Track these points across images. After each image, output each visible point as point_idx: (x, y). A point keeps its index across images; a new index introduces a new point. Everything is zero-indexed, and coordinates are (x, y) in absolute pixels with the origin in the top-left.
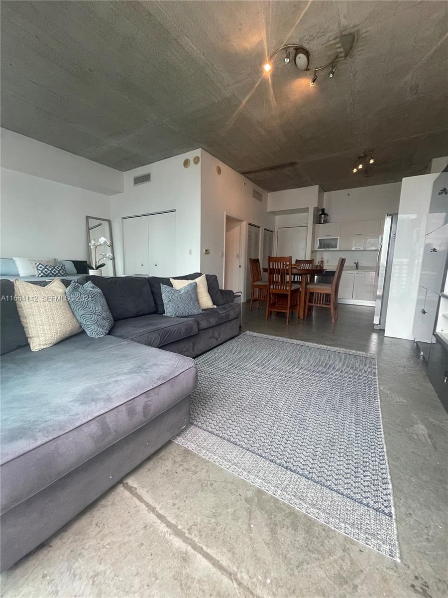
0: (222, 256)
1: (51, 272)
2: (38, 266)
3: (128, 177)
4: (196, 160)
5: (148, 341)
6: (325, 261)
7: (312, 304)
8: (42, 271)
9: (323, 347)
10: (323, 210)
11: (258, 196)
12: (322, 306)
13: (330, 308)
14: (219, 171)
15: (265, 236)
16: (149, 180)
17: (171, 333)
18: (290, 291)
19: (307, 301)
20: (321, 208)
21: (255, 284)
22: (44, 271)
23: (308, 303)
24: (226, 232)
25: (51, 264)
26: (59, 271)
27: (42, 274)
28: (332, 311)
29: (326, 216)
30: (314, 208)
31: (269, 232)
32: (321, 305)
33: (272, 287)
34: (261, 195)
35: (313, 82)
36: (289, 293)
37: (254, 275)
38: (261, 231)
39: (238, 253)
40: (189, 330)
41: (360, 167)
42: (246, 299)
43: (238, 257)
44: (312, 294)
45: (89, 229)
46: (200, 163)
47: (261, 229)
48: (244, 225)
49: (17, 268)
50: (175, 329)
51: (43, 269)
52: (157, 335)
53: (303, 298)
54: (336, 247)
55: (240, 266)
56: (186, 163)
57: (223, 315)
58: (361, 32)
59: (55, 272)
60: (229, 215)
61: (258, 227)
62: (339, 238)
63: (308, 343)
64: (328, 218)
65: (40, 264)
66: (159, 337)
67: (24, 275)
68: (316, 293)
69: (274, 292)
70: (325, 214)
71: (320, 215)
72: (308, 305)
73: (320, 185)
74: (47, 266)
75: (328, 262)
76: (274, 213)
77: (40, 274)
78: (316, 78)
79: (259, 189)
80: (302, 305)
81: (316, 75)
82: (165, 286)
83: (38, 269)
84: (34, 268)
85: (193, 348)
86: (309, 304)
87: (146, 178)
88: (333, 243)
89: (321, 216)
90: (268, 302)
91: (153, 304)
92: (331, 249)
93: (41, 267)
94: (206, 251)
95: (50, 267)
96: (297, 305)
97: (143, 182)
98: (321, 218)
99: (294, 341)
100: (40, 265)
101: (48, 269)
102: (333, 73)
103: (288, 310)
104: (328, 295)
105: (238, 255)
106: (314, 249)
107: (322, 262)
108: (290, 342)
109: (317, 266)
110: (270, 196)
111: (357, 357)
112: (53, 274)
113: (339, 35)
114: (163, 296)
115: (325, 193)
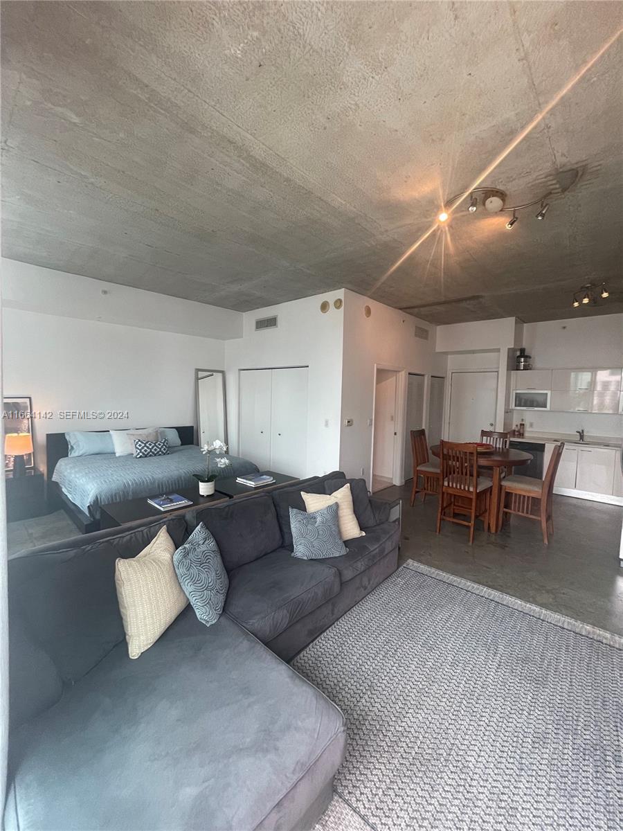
0: (371, 425)
1: (151, 451)
2: (137, 443)
3: (249, 319)
4: (338, 303)
5: (273, 624)
6: (527, 424)
7: (509, 511)
8: (140, 450)
9: (534, 610)
10: (522, 351)
11: (422, 334)
12: (527, 515)
13: (540, 522)
14: (368, 311)
15: (432, 386)
16: (275, 325)
17: (304, 603)
18: (474, 494)
19: (502, 505)
20: (520, 348)
21: (418, 469)
22: (143, 450)
23: (502, 509)
24: (377, 384)
25: (151, 438)
26: (160, 449)
27: (141, 454)
28: (544, 525)
29: (528, 359)
30: (509, 349)
31: (439, 380)
32: (525, 515)
33: (446, 484)
34: (427, 331)
35: (511, 224)
36: (474, 497)
37: (418, 454)
38: (427, 380)
39: (393, 415)
40: (328, 591)
41: (586, 301)
42: (404, 481)
43: (392, 420)
44: (508, 495)
45: (197, 379)
46: (343, 307)
47: (426, 378)
48: (402, 377)
49: (113, 445)
50: (309, 596)
51: (143, 448)
52: (285, 611)
53: (495, 500)
54: (545, 406)
55: (395, 434)
56: (324, 307)
57: (375, 552)
58: (589, 166)
59: (155, 450)
60: (380, 367)
61: (423, 375)
62: (549, 393)
63: (508, 598)
64: (531, 361)
65: (139, 441)
66: (288, 615)
67: (122, 454)
68: (516, 494)
69: (450, 491)
70: (527, 357)
71: (518, 357)
72: (504, 512)
73: (517, 317)
74: (147, 442)
75: (531, 425)
76: (446, 353)
77: (138, 454)
78: (515, 221)
79: (424, 324)
80: (494, 511)
81: (516, 216)
82: (295, 510)
83: (137, 448)
84: (132, 444)
85: (333, 610)
86: (505, 509)
87: (271, 322)
88: (540, 399)
89: (519, 359)
90: (440, 505)
91: (278, 536)
92: (536, 409)
93: (140, 445)
94: (349, 422)
95: (150, 445)
96: (486, 511)
97: (267, 326)
98: (520, 362)
99: (485, 591)
100: (140, 443)
101: (148, 447)
102: (543, 215)
103: (473, 522)
104: (536, 501)
105: (392, 417)
106: (509, 406)
107: (522, 425)
108: (477, 592)
109: (514, 431)
110: (440, 330)
111: (596, 644)
112: (153, 453)
113: (553, 172)
114: (292, 526)
115: (525, 324)
